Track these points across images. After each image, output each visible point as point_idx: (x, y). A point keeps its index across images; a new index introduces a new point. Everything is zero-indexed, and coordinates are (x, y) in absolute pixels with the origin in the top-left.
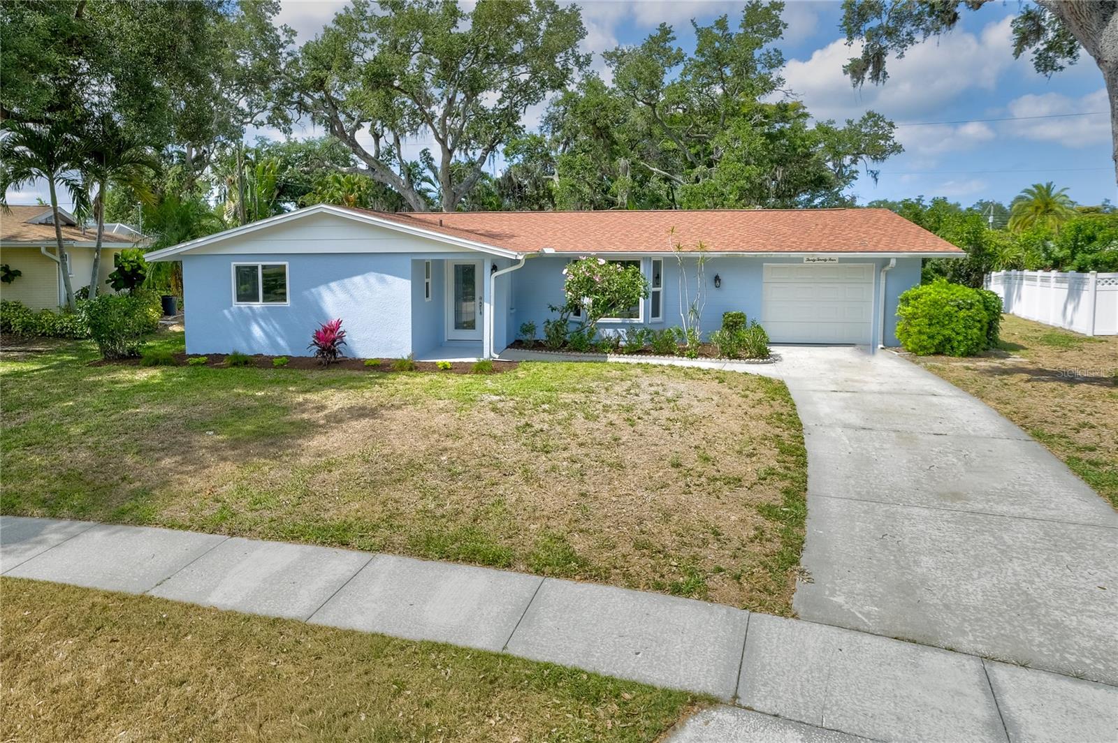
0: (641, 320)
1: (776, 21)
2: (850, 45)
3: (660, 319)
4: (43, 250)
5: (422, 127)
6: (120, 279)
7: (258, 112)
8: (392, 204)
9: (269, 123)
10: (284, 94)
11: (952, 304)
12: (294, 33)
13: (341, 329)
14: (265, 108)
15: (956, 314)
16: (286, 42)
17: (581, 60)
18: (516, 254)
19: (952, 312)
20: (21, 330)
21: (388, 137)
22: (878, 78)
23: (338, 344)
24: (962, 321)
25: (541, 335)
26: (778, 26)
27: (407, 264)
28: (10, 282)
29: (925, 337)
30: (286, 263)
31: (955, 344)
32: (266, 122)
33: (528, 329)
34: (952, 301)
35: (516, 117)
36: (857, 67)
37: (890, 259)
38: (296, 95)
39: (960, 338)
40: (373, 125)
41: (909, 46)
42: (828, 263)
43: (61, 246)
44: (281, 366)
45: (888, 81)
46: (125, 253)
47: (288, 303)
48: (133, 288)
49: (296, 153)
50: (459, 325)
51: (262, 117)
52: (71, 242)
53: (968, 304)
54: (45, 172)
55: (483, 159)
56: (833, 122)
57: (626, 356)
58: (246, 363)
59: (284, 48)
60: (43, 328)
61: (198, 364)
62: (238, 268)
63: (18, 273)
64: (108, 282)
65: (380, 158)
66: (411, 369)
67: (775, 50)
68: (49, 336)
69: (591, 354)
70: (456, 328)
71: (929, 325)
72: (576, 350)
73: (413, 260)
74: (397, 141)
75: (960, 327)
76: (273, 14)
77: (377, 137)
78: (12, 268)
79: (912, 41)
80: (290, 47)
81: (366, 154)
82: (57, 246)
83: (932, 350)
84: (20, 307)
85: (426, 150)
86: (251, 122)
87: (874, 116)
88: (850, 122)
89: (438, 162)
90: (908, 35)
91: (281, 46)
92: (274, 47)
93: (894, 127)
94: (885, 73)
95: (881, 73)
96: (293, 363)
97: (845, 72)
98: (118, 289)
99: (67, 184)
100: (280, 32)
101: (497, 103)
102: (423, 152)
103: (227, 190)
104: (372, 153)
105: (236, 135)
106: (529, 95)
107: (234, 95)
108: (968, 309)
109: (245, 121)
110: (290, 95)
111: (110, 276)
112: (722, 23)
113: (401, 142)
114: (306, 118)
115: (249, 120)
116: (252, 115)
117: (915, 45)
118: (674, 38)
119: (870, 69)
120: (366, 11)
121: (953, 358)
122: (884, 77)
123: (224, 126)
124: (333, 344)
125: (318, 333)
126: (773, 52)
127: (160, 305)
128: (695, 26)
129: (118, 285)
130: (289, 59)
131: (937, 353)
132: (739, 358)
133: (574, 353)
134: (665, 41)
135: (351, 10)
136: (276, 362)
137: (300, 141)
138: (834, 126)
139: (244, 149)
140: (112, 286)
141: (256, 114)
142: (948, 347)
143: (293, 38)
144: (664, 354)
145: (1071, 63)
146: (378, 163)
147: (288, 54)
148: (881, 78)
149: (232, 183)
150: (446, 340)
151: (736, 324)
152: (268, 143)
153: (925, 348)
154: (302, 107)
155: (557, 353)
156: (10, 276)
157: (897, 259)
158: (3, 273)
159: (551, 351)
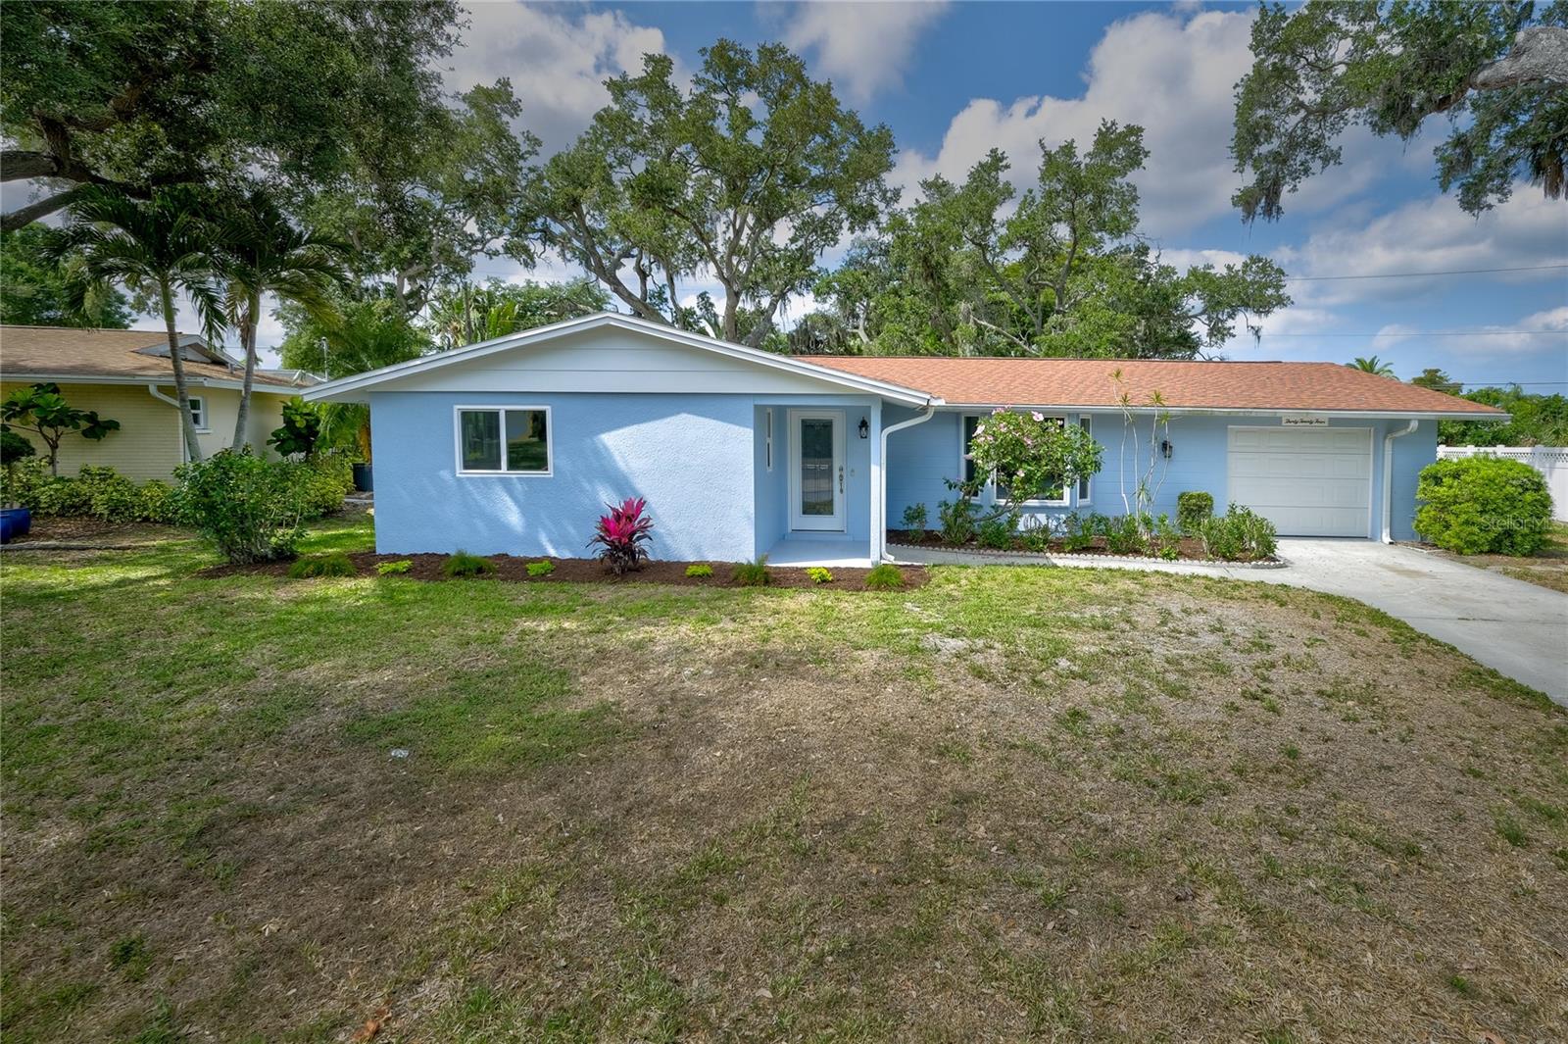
0: (1066, 502)
1: (1136, 148)
2: (1241, 172)
3: (1089, 501)
4: (152, 390)
5: (701, 265)
6: (289, 438)
7: (492, 239)
10: (527, 217)
11: (1514, 482)
12: (538, 143)
13: (643, 515)
14: (501, 233)
15: (1520, 498)
16: (527, 152)
17: (889, 195)
20: (106, 512)
21: (659, 277)
22: (1271, 214)
23: (639, 538)
25: (934, 523)
26: (1139, 154)
27: (748, 409)
28: (99, 439)
29: (1476, 529)
30: (546, 408)
31: (1518, 539)
32: (501, 250)
33: (917, 514)
35: (808, 260)
36: (1248, 198)
37: (1410, 420)
38: (540, 221)
40: (638, 262)
41: (1303, 178)
42: (1316, 426)
43: (180, 383)
44: (542, 576)
45: (1282, 217)
46: (297, 403)
47: (550, 473)
48: (309, 451)
49: (538, 299)
50: (809, 509)
51: (498, 244)
52: (201, 379)
54: (154, 269)
55: (773, 306)
56: (1212, 267)
57: (1069, 555)
58: (480, 570)
59: (525, 159)
60: (145, 509)
61: (395, 573)
62: (465, 415)
63: (113, 426)
64: (269, 442)
65: (648, 301)
66: (767, 583)
67: (1128, 185)
68: (156, 522)
70: (804, 513)
71: (1481, 512)
72: (991, 546)
74: (671, 279)
76: (512, 116)
77: (643, 275)
78: (101, 418)
79: (1306, 171)
80: (532, 161)
81: (630, 294)
82: (175, 384)
83: (1486, 548)
84: (111, 477)
86: (482, 250)
87: (1260, 261)
88: (1229, 268)
89: (720, 308)
91: (522, 157)
92: (511, 159)
93: (1284, 274)
94: (1279, 209)
95: (1274, 208)
96: (562, 572)
97: (1234, 204)
98: (285, 453)
99: (189, 288)
100: (520, 140)
101: (789, 242)
102: (701, 296)
103: (452, 341)
104: (638, 295)
105: (462, 268)
106: (826, 234)
107: (461, 214)
109: (474, 248)
110: (533, 219)
111: (273, 434)
112: (1068, 149)
113: (675, 282)
114: (552, 253)
115: (479, 247)
116: (483, 241)
117: (1311, 176)
118: (1007, 167)
119: (1263, 202)
122: (1278, 213)
123: (445, 252)
124: (630, 539)
125: (605, 520)
126: (1127, 188)
127: (350, 476)
129: (286, 446)
130: (532, 176)
131: (1491, 552)
133: (989, 552)
134: (997, 169)
136: (533, 569)
137: (543, 286)
138: (1213, 271)
139: (473, 290)
140: (277, 449)
141: (489, 241)
142: (1507, 543)
143: (537, 148)
144: (1124, 553)
145: (1500, 201)
146: (646, 306)
147: (529, 169)
148: (1274, 214)
149: (456, 331)
150: (790, 531)
151: (1200, 509)
152: (503, 285)
153: (1473, 544)
154: (548, 237)
155: (962, 550)
156: (98, 429)
157: (1420, 421)
158: (84, 425)
159: (953, 548)
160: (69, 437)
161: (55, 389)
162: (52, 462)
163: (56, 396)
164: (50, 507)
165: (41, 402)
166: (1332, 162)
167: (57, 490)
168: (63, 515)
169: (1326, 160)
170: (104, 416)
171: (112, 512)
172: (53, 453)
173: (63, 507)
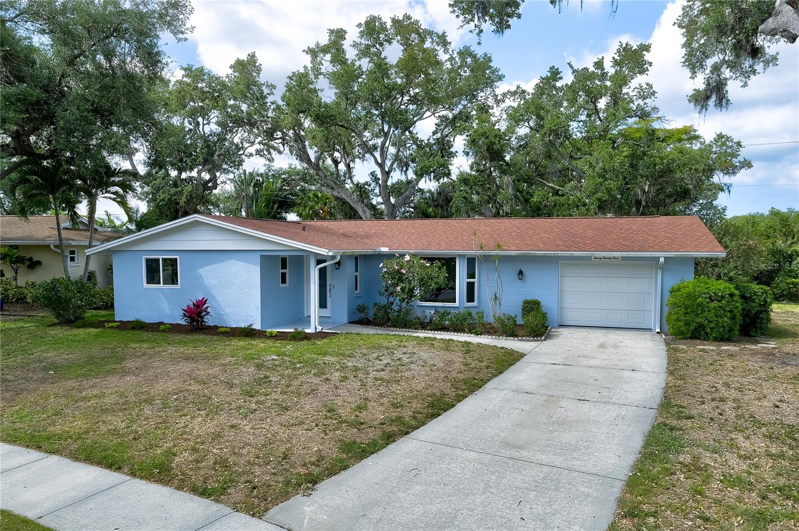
0: (457, 304)
3: (475, 304)
4: (52, 246)
7: (249, 147)
8: (346, 214)
9: (256, 154)
12: (274, 87)
15: (708, 305)
16: (268, 94)
18: (327, 251)
19: (705, 303)
20: (31, 301)
22: (722, 105)
23: (203, 315)
24: (713, 311)
26: (644, 64)
27: (257, 258)
28: (34, 269)
29: (682, 324)
30: (177, 257)
31: (708, 330)
32: (254, 154)
33: (363, 309)
34: (704, 293)
35: (448, 144)
36: (698, 96)
38: (279, 133)
39: (712, 325)
41: (752, 76)
42: (614, 261)
43: (62, 243)
44: (164, 331)
52: (70, 242)
53: (719, 296)
54: (51, 193)
59: (268, 98)
61: (111, 327)
62: (147, 260)
63: (39, 263)
67: (648, 84)
69: (404, 330)
71: (685, 313)
72: (394, 326)
73: (261, 255)
75: (711, 316)
76: (257, 74)
77: (336, 163)
79: (754, 72)
80: (272, 98)
82: (60, 243)
83: (689, 335)
84: (35, 286)
85: (374, 172)
87: (723, 137)
90: (750, 67)
91: (266, 97)
92: (260, 99)
93: (741, 146)
95: (724, 101)
96: (175, 328)
97: (689, 101)
100: (264, 87)
101: (431, 134)
102: (371, 173)
108: (719, 301)
109: (239, 153)
112: (599, 65)
117: (757, 75)
119: (714, 98)
120: (320, 69)
121: (708, 342)
124: (200, 315)
125: (188, 307)
126: (645, 86)
128: (572, 68)
132: (516, 336)
134: (555, 79)
135: (309, 68)
136: (162, 327)
141: (246, 148)
142: (702, 333)
143: (273, 90)
147: (271, 102)
148: (725, 105)
150: (305, 316)
153: (683, 333)
154: (285, 142)
155: (380, 328)
156: (33, 265)
157: (666, 258)
158: (27, 263)
159: (376, 326)
160: (22, 268)
161: (16, 247)
162: (15, 279)
163: (16, 250)
164: (12, 299)
165: (10, 253)
166: (771, 65)
167: (15, 292)
168: (17, 302)
169: (767, 63)
170: (35, 259)
171: (33, 301)
172: (16, 275)
173: (17, 298)
